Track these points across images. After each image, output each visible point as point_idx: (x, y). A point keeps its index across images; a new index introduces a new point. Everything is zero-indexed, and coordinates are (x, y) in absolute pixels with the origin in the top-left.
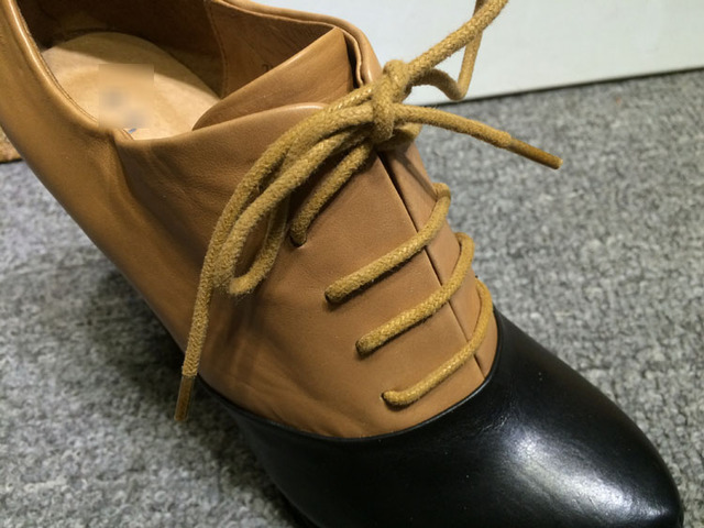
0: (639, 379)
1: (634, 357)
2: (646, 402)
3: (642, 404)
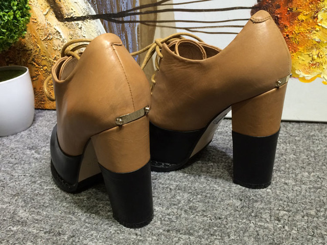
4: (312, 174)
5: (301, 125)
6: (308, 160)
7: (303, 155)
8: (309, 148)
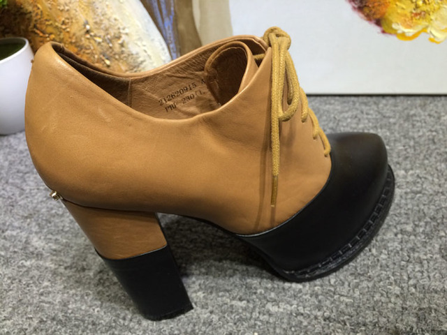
4: (411, 172)
5: (398, 100)
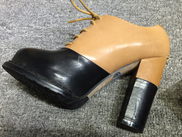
0: (178, 61)
1: (179, 57)
2: (178, 66)
3: (177, 66)
6: (178, 20)
7: (175, 15)
8: (178, 10)
